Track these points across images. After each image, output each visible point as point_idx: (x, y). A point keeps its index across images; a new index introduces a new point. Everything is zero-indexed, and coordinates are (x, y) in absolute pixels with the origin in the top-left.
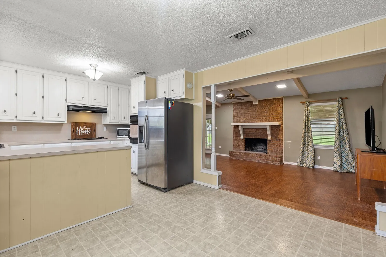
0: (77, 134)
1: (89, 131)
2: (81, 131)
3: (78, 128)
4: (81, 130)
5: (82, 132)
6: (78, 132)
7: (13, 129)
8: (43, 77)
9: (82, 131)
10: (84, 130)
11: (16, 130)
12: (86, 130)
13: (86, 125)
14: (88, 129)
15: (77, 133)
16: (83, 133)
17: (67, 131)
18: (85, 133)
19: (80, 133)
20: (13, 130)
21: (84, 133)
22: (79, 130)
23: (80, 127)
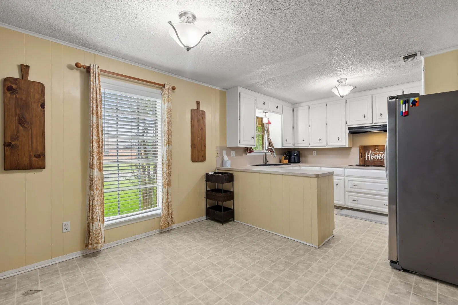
0: (367, 159)
1: (382, 156)
2: (372, 156)
3: (367, 152)
4: (372, 155)
5: (373, 157)
6: (368, 157)
7: (314, 153)
8: (327, 105)
9: (373, 155)
10: (376, 154)
11: (315, 155)
12: (378, 155)
13: (378, 149)
14: (380, 154)
15: (367, 158)
16: (374, 159)
17: (355, 156)
18: (377, 158)
19: (371, 159)
20: (314, 155)
21: (375, 158)
22: (368, 154)
23: (370, 151)
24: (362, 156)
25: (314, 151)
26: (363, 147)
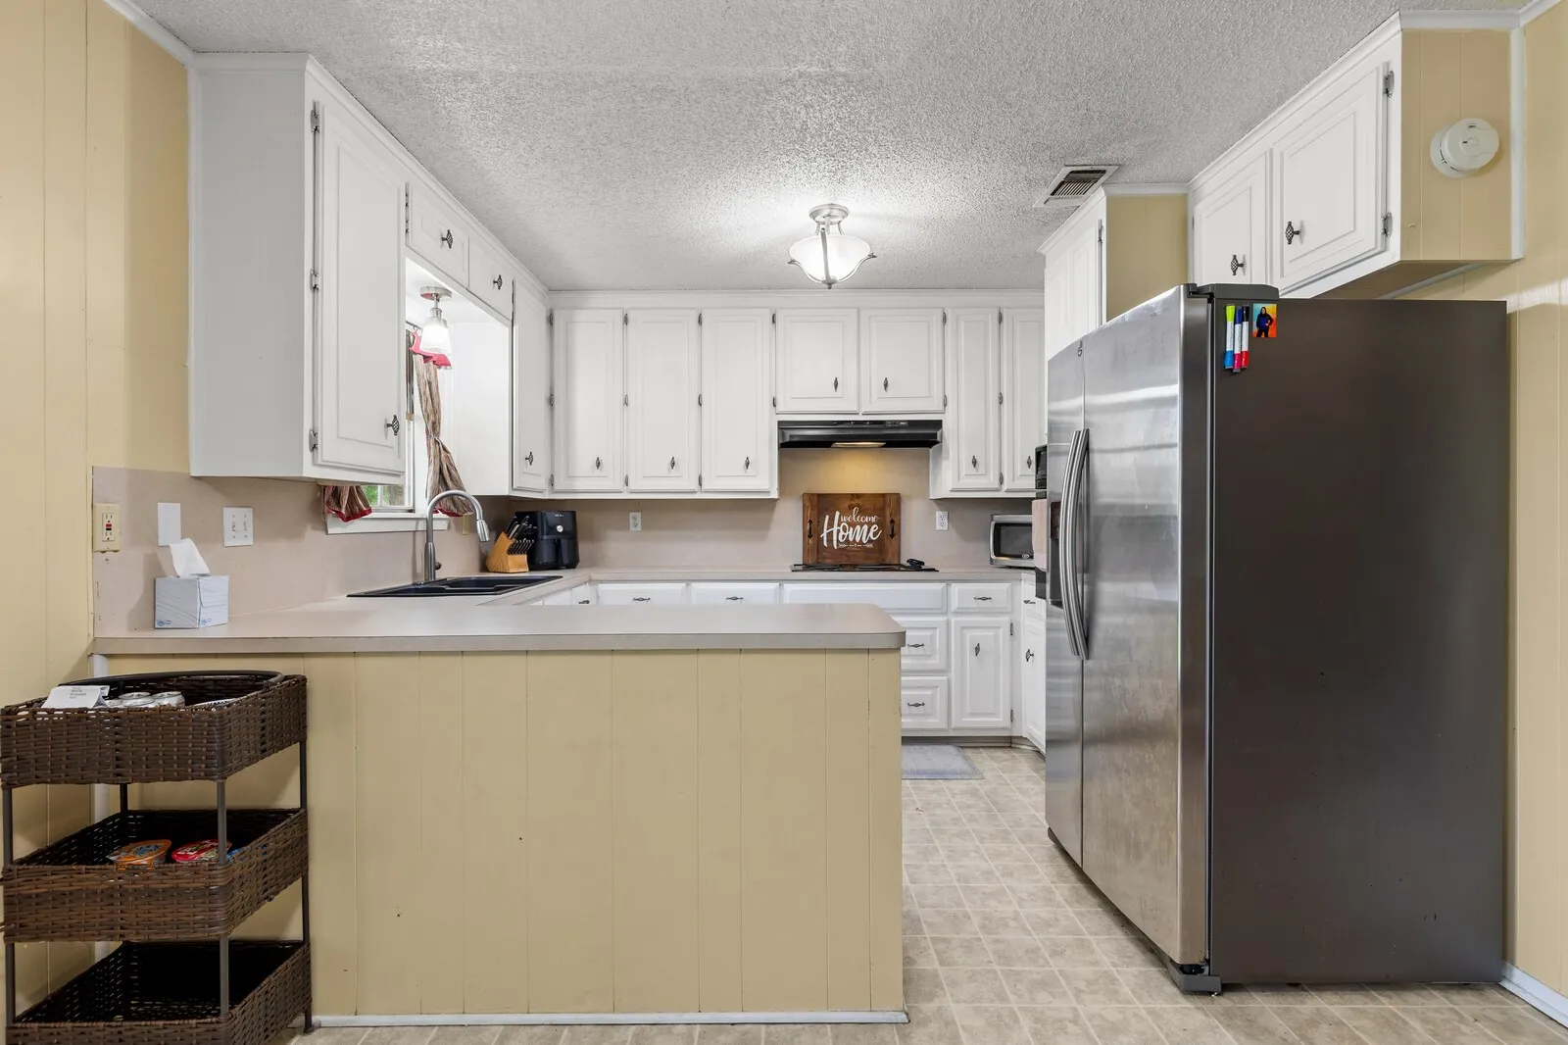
0: (825, 544)
1: (872, 530)
2: (842, 533)
3: (827, 517)
4: (841, 528)
5: (844, 536)
6: (830, 535)
8: (700, 321)
9: (845, 530)
10: (852, 525)
11: (639, 528)
12: (858, 527)
13: (859, 506)
14: (866, 523)
15: (825, 539)
16: (847, 541)
17: (789, 533)
18: (858, 539)
19: (838, 541)
20: (632, 529)
21: (851, 539)
22: (831, 525)
23: (838, 513)
24: (812, 532)
25: (632, 514)
26: (816, 498)
